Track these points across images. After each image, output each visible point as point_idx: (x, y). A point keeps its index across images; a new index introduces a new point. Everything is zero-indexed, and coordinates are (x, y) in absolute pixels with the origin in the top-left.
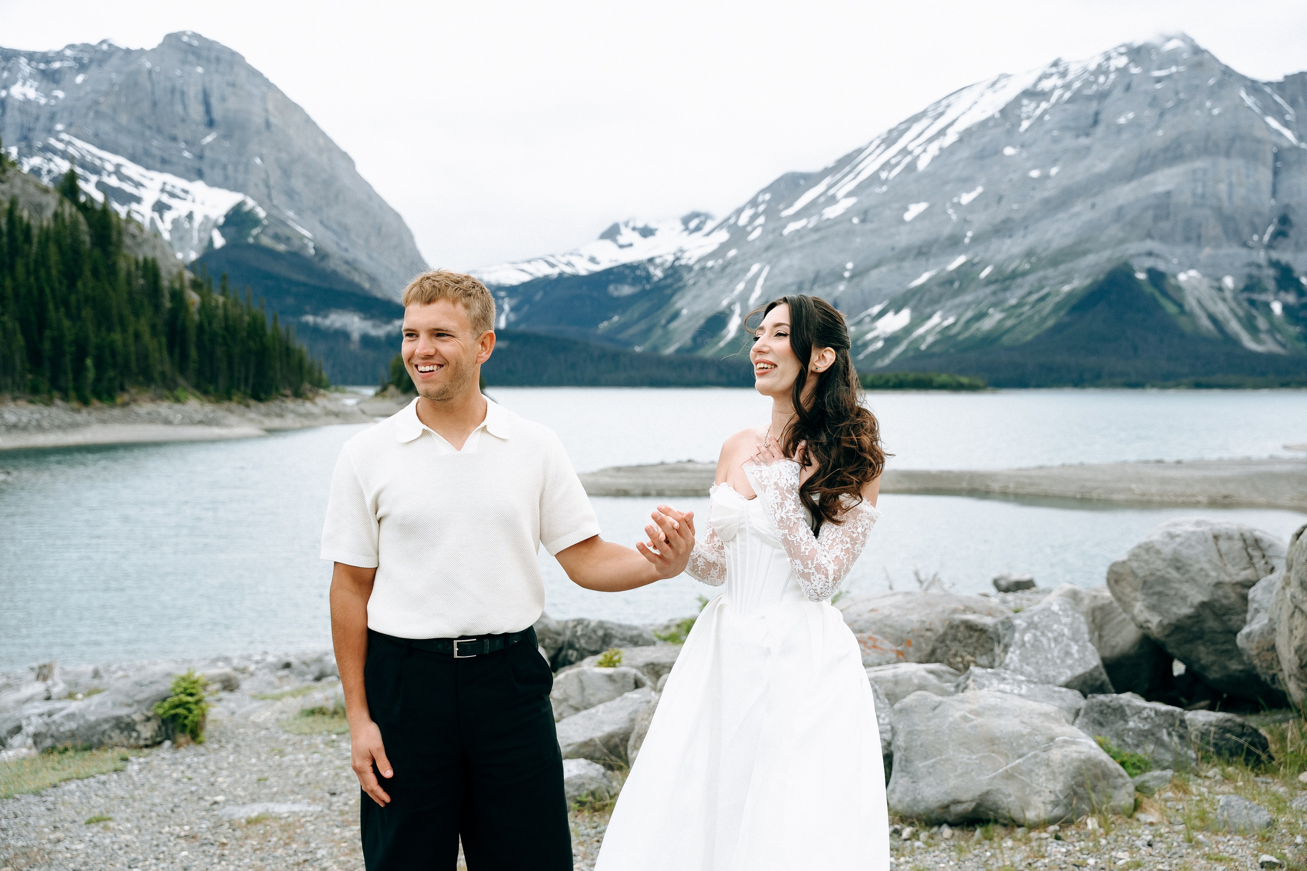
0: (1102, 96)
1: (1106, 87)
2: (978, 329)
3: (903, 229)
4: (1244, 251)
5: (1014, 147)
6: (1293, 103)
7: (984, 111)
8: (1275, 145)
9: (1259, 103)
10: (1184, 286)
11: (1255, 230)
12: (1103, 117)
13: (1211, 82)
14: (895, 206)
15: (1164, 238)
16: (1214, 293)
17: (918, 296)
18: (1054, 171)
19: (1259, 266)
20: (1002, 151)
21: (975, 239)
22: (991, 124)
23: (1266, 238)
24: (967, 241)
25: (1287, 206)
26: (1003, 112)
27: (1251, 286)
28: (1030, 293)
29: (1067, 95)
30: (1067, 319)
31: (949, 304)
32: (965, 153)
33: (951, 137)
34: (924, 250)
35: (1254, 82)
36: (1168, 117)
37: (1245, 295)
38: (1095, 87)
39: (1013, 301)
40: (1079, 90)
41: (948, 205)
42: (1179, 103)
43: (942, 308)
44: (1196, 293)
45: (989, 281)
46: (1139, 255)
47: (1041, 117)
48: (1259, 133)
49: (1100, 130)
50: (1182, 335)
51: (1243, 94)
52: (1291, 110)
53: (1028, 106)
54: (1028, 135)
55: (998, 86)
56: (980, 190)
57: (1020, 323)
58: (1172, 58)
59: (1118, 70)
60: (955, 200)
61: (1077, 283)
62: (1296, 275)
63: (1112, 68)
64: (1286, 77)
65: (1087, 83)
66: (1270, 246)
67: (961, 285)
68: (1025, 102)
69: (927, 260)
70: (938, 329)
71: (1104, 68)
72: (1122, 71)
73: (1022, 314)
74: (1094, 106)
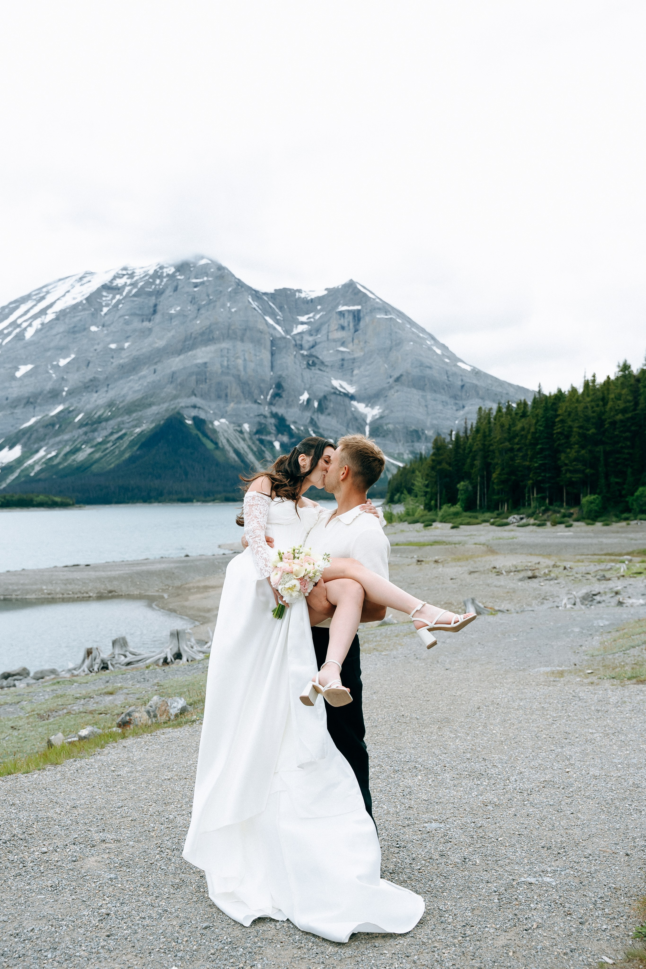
0: (159, 293)
1: (161, 287)
2: (74, 460)
3: (14, 383)
4: (255, 406)
5: (98, 327)
6: (281, 308)
7: (74, 299)
8: (272, 335)
9: (260, 307)
10: (218, 430)
11: (262, 393)
12: (159, 308)
13: (230, 289)
14: (8, 366)
15: (203, 396)
16: (237, 434)
17: (28, 435)
18: (126, 345)
19: (265, 417)
20: (89, 328)
21: (69, 393)
22: (80, 307)
23: (269, 397)
24: (64, 393)
25: (280, 377)
26: (87, 299)
27: (261, 430)
28: (112, 434)
29: (134, 291)
30: (138, 453)
31: (52, 441)
32: (61, 328)
33: (50, 316)
34: (31, 400)
35: (256, 292)
36: (202, 311)
37: (257, 436)
38: (153, 287)
39: (100, 440)
40: (142, 287)
41: (49, 367)
42: (210, 302)
43: (47, 444)
44: (226, 435)
45: (81, 425)
46: (187, 407)
47: (116, 305)
48: (261, 327)
49: (158, 317)
50: (218, 464)
51: (250, 300)
52: (280, 313)
53: (107, 297)
54: (107, 318)
55: (85, 280)
56: (73, 356)
57: (106, 455)
58: (203, 271)
59: (168, 275)
60: (55, 363)
61: (146, 427)
62: (288, 423)
63: (165, 274)
64: (275, 290)
65: (148, 284)
66: (271, 404)
67: (60, 427)
68: (105, 294)
69: (34, 408)
70: (43, 460)
71: (159, 274)
72: (171, 277)
73: (107, 449)
74: (153, 300)
